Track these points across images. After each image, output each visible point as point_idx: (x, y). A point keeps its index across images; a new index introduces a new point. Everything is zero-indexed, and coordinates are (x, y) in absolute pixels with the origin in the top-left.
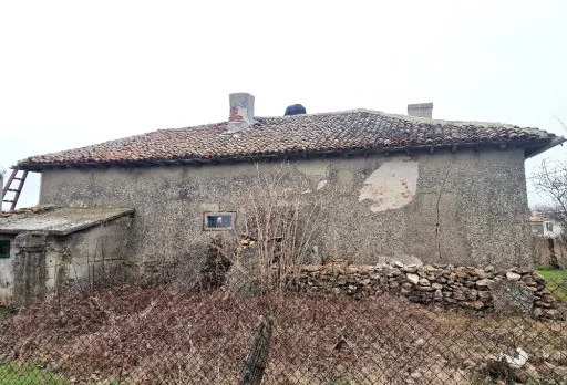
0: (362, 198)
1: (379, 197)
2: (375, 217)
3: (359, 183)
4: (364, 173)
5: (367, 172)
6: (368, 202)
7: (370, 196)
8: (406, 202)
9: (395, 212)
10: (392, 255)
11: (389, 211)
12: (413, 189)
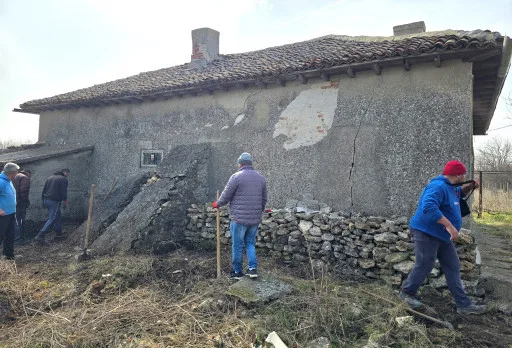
0: (276, 134)
1: (294, 131)
2: (287, 154)
3: (274, 116)
4: (281, 105)
5: (284, 104)
6: (283, 138)
7: (284, 131)
8: (320, 137)
9: (308, 149)
10: (300, 199)
11: (302, 148)
12: (329, 121)
